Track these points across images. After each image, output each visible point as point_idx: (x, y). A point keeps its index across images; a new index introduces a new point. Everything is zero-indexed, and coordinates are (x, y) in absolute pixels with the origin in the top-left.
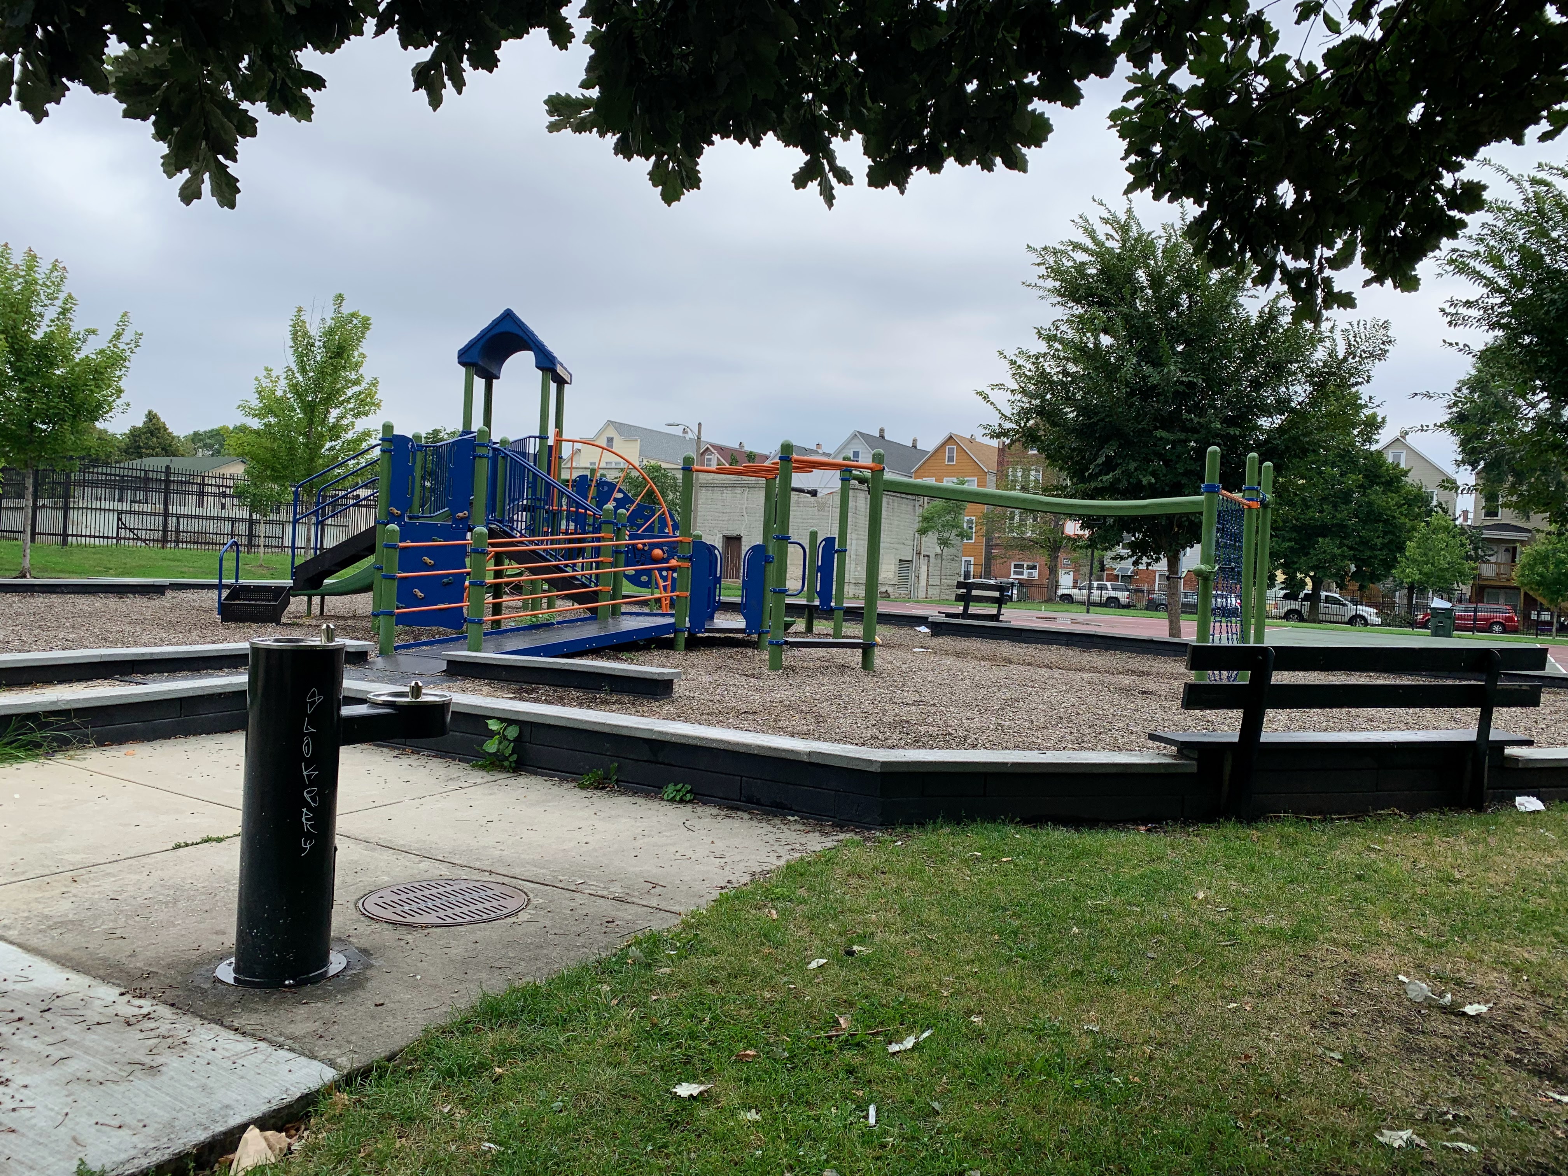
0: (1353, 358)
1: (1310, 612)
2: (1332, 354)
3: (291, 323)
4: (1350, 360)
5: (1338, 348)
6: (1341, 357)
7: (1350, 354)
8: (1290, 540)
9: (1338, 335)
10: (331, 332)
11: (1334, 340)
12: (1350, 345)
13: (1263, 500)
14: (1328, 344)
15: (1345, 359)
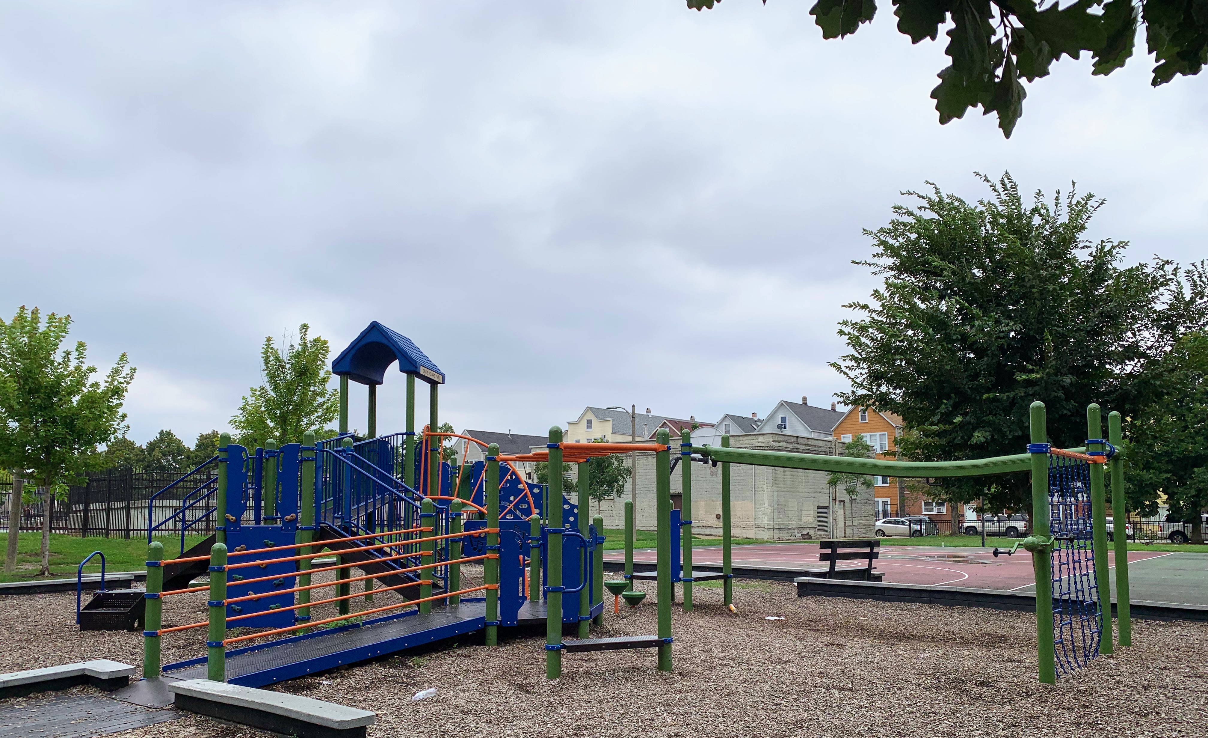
0: (1201, 298)
1: (1193, 532)
2: (1178, 296)
3: (263, 350)
4: (1198, 301)
5: (1184, 291)
6: (1188, 299)
7: (1197, 294)
8: (1167, 472)
9: (1181, 276)
10: (298, 355)
11: (1179, 283)
12: (1195, 285)
13: (1112, 451)
14: (1173, 286)
15: (1193, 301)
